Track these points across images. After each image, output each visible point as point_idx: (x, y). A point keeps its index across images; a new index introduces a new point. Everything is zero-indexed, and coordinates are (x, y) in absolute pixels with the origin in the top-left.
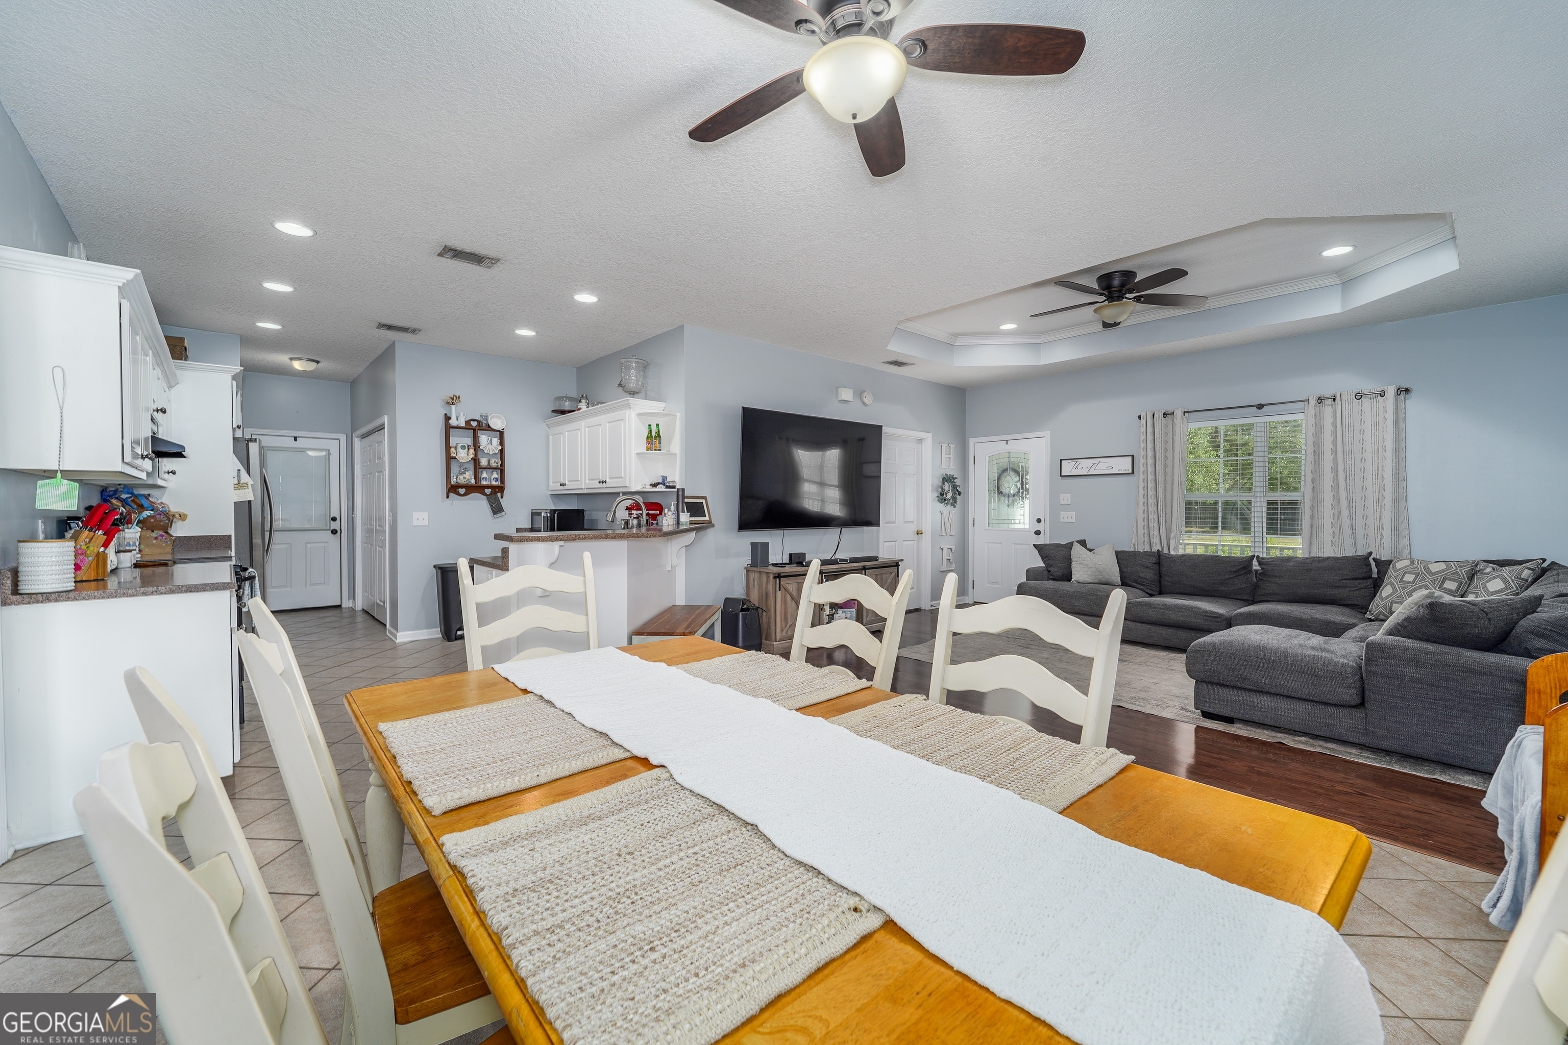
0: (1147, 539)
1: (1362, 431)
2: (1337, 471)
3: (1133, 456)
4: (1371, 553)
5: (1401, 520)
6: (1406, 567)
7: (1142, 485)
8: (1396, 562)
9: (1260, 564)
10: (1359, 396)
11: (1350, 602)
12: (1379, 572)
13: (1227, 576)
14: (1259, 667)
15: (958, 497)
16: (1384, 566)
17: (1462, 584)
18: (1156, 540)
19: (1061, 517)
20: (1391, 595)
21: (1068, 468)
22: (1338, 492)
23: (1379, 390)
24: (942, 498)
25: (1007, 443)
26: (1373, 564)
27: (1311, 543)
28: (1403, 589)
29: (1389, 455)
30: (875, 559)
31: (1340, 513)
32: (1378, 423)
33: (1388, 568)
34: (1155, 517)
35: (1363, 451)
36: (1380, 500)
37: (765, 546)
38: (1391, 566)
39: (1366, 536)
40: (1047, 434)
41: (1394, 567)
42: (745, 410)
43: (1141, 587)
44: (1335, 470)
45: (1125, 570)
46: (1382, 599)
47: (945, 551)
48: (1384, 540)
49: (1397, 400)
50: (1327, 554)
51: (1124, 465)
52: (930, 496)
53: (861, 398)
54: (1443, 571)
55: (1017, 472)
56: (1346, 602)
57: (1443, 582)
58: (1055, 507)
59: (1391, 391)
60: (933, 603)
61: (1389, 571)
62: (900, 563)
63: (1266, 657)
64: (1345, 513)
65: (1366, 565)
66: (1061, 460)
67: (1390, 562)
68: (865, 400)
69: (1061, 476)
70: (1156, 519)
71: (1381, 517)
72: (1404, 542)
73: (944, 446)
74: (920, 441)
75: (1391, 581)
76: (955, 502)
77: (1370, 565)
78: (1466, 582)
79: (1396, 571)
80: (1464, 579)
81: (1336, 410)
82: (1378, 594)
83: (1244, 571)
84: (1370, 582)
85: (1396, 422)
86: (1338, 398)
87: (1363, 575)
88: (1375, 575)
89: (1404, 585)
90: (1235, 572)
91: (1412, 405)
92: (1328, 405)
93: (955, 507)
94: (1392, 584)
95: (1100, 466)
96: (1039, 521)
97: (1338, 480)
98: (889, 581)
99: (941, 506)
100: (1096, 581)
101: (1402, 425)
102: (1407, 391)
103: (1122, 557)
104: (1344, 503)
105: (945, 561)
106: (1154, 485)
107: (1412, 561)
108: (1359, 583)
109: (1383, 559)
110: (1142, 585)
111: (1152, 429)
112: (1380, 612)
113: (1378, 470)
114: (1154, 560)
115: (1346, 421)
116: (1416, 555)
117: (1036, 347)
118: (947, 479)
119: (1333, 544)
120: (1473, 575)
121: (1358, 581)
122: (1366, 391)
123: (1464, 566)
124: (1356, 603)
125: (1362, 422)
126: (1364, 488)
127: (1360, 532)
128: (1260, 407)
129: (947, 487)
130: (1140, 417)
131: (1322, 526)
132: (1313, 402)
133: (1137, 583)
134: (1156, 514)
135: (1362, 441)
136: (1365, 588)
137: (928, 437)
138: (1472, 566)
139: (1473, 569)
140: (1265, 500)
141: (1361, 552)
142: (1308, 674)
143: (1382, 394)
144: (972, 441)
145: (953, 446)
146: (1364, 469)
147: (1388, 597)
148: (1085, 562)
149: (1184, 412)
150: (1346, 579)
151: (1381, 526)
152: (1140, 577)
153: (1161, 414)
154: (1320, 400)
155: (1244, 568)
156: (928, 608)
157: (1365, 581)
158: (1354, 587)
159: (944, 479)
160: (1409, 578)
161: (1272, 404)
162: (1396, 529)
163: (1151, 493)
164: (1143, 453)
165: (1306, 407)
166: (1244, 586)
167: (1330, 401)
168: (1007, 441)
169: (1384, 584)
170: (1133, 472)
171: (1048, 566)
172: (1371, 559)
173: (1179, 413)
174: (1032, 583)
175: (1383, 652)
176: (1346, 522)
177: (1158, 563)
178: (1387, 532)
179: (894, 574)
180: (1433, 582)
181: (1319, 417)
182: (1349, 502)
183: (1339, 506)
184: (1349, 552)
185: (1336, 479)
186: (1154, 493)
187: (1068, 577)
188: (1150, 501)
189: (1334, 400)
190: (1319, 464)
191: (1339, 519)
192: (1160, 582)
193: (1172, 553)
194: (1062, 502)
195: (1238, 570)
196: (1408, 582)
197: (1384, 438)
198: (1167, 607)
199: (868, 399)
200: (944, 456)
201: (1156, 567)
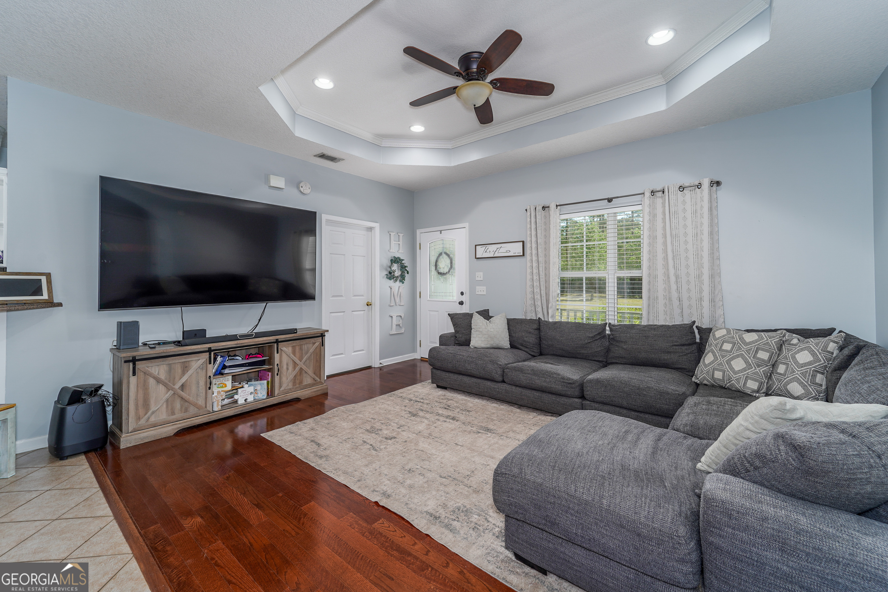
0: (533, 308)
1: (685, 218)
2: (667, 252)
3: (523, 242)
4: (694, 322)
5: (716, 292)
6: (723, 336)
7: (529, 264)
8: (715, 331)
9: (611, 330)
10: (682, 188)
11: (680, 366)
12: (701, 338)
13: (586, 341)
14: (569, 508)
15: (406, 275)
16: (706, 333)
17: (772, 354)
18: (539, 309)
19: (477, 291)
20: (712, 362)
21: (481, 252)
22: (668, 270)
23: (697, 183)
24: (391, 276)
25: (441, 233)
26: (696, 331)
27: (649, 312)
28: (723, 358)
29: (706, 237)
30: (294, 331)
31: (670, 287)
32: (696, 211)
33: (709, 336)
34: (538, 290)
35: (686, 234)
36: (699, 276)
37: (135, 325)
38: (711, 334)
39: (690, 306)
40: (466, 225)
41: (714, 335)
42: (103, 180)
43: (526, 350)
44: (665, 251)
45: (514, 335)
46: (706, 366)
47: (394, 318)
48: (704, 310)
49: (710, 190)
50: (661, 323)
51: (517, 249)
52: (379, 275)
53: (298, 188)
54: (756, 341)
55: (448, 255)
56: (676, 366)
57: (756, 352)
58: (473, 283)
59: (706, 184)
60: (381, 361)
61: (710, 339)
62: (326, 334)
63: (578, 494)
64: (674, 287)
65: (691, 333)
66: (476, 246)
67: (709, 330)
68: (302, 189)
69: (476, 258)
70: (539, 292)
71: (701, 291)
72: (719, 312)
73: (392, 234)
74: (370, 229)
75: (712, 349)
76: (404, 279)
77: (694, 333)
78: (776, 353)
79: (716, 339)
80: (775, 349)
81: (665, 201)
82: (702, 360)
83: (599, 337)
84: (694, 347)
85: (711, 209)
86: (666, 190)
87: (689, 342)
88: (698, 340)
89: (724, 353)
90: (592, 337)
91: (722, 193)
92: (659, 197)
93: (403, 283)
94: (713, 352)
95: (502, 250)
96: (462, 294)
97: (667, 259)
98: (311, 350)
99: (391, 283)
100: (488, 346)
101: (715, 212)
102: (718, 183)
103: (511, 323)
104: (673, 279)
105: (394, 326)
106: (537, 265)
107: (728, 331)
108: (686, 349)
109: (704, 327)
110: (526, 347)
111: (535, 220)
112: (704, 377)
113: (698, 250)
114: (535, 326)
115: (672, 209)
116: (730, 326)
117: (449, 151)
118: (395, 260)
119: (665, 313)
120: (781, 345)
121: (685, 347)
122: (687, 184)
123: (774, 337)
124: (684, 367)
125: (684, 210)
126: (687, 266)
127: (686, 303)
128: (610, 200)
129: (395, 267)
130: (526, 210)
131: (657, 298)
132: (648, 194)
133: (522, 346)
134: (539, 288)
135: (685, 226)
136: (691, 353)
137: (376, 225)
138: (780, 337)
139: (781, 340)
140: (616, 277)
141: (687, 321)
142: (628, 530)
143: (699, 186)
144: (418, 232)
145: (401, 235)
146: (686, 250)
147: (710, 364)
148: (481, 330)
149: (557, 206)
150: (676, 345)
151: (701, 299)
152: (525, 341)
153: (541, 208)
154: (653, 192)
155: (599, 334)
156: (377, 365)
157: (690, 347)
158: (682, 352)
159: (391, 260)
160: (727, 347)
161: (618, 197)
162: (712, 301)
163: (535, 271)
164: (529, 239)
165: (643, 199)
166: (599, 349)
167: (660, 194)
168: (441, 231)
169: (706, 351)
170: (523, 255)
171: (456, 331)
172: (694, 327)
173: (553, 206)
174: (442, 347)
175: (730, 516)
176: (675, 295)
177: (539, 329)
178: (706, 303)
179: (317, 344)
180: (748, 351)
181: (652, 206)
182: (677, 277)
183: (669, 281)
184: (678, 321)
185: (666, 258)
186: (537, 271)
187: (467, 343)
188: (535, 278)
189: (663, 192)
190: (653, 246)
191: (670, 292)
192: (540, 344)
193: (551, 320)
194: (477, 279)
195: (595, 336)
196: (727, 351)
197: (702, 224)
198: (535, 372)
199: (306, 189)
200: (393, 242)
201: (537, 332)
